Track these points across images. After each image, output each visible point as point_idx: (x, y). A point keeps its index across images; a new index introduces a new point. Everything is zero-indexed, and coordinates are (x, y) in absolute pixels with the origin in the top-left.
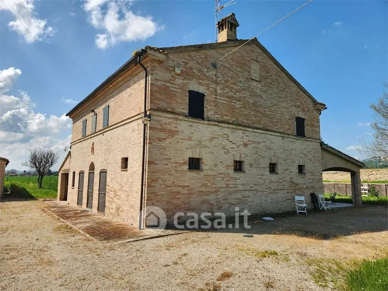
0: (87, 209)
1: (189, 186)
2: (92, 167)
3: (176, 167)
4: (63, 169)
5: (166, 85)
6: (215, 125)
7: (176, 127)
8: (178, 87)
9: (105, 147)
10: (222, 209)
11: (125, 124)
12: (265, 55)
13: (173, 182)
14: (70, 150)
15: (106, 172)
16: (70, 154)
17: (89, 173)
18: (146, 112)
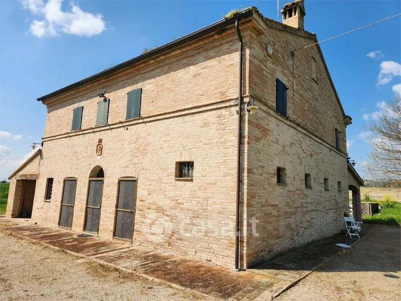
0: (86, 233)
1: (277, 205)
2: (99, 173)
3: (268, 179)
4: (20, 173)
5: (261, 66)
6: (293, 128)
7: (268, 125)
8: (269, 71)
9: (133, 146)
10: (299, 235)
11: (185, 115)
12: (319, 55)
13: (267, 200)
14: (41, 148)
15: (135, 181)
16: (40, 153)
17: (90, 181)
18: (242, 98)
